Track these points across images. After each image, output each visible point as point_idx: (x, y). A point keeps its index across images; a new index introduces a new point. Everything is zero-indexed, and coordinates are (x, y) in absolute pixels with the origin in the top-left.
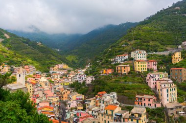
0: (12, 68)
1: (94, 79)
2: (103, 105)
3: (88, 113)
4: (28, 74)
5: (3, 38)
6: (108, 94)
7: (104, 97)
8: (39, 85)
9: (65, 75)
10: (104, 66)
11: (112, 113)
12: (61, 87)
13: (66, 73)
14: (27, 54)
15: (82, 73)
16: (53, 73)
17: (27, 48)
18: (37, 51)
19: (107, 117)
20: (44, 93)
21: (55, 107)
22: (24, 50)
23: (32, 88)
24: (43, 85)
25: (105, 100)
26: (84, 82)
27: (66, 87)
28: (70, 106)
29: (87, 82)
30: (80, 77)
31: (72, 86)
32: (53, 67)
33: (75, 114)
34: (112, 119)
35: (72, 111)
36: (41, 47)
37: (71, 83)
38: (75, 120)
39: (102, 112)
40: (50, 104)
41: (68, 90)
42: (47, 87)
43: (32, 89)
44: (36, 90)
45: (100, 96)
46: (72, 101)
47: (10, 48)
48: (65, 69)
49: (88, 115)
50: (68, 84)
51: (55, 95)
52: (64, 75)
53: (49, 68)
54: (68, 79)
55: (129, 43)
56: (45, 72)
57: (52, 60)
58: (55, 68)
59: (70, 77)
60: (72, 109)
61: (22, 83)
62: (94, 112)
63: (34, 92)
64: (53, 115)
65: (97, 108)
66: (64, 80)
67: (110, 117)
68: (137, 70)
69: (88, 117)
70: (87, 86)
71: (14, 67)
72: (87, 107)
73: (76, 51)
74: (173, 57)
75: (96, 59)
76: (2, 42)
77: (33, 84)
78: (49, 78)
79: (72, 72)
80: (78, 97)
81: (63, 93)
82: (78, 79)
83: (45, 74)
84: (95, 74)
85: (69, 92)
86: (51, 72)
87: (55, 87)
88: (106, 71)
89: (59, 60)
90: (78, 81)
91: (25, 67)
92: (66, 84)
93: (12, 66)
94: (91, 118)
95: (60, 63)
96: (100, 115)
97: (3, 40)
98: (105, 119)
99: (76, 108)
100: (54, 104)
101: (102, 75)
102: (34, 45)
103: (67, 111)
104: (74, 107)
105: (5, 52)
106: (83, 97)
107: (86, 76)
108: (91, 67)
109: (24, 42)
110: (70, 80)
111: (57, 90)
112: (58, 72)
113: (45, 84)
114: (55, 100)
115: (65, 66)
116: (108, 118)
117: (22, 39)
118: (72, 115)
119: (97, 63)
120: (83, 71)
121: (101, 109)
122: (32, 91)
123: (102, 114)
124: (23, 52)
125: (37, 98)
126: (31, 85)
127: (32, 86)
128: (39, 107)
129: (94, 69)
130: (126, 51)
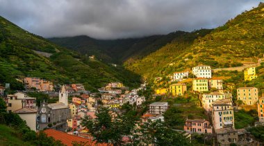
1: (145, 100)
8: (84, 106)
9: (118, 96)
13: (119, 93)
15: (135, 93)
16: (104, 93)
18: (88, 67)
23: (75, 109)
26: (135, 104)
27: (115, 109)
29: (137, 104)
30: (132, 98)
32: (105, 86)
37: (122, 104)
44: (79, 111)
48: (119, 89)
50: (118, 106)
52: (116, 95)
54: (119, 100)
55: (194, 56)
57: (105, 77)
58: (107, 87)
59: (121, 98)
61: (64, 102)
63: (77, 113)
66: (113, 101)
68: (195, 90)
71: (60, 86)
74: (245, 73)
76: (51, 57)
77: (77, 105)
78: (99, 98)
79: (127, 92)
82: (129, 100)
83: (95, 93)
88: (161, 90)
89: (114, 78)
90: (129, 102)
91: (72, 85)
92: (115, 106)
93: (58, 84)
95: (115, 81)
97: (52, 54)
102: (85, 60)
107: (138, 96)
109: (74, 57)
110: (121, 101)
112: (110, 92)
113: (91, 106)
115: (120, 85)
120: (137, 90)
122: (75, 112)
125: (79, 119)
126: (74, 105)
127: (75, 107)
130: (188, 66)
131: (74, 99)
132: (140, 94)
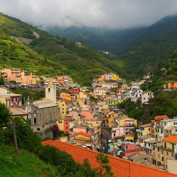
0: (42, 79)
1: (153, 97)
2: (162, 135)
3: (139, 146)
4: (63, 88)
5: (32, 38)
6: (171, 120)
7: (163, 124)
8: (75, 104)
9: (114, 90)
10: (171, 76)
11: (173, 147)
12: (106, 107)
13: (115, 87)
14: (62, 59)
15: (137, 87)
16: (97, 86)
17: (62, 52)
18: (75, 55)
19: (165, 152)
20: (79, 115)
21: (95, 135)
22: (58, 54)
23: (65, 107)
24: (82, 104)
25: (165, 128)
26: (139, 101)
27: (113, 107)
28: (114, 135)
29: (143, 101)
30: (134, 93)
31: (121, 106)
32: (98, 78)
33: (119, 145)
34: (172, 156)
35: (117, 141)
36: (82, 49)
37: (120, 101)
38: (119, 154)
39: (159, 145)
40: (88, 130)
41: (115, 111)
42: (86, 106)
43: (65, 109)
44: (70, 109)
45: (158, 121)
46: (118, 127)
47: (39, 52)
48: (114, 81)
49: (138, 148)
50: (116, 103)
51: (96, 118)
52: (112, 90)
53: (91, 79)
54: (117, 96)
56: (85, 85)
57: (97, 67)
58: (99, 79)
59: (119, 94)
60: (116, 139)
61: (52, 99)
62: (147, 145)
63: (68, 112)
64: (90, 145)
65: (152, 139)
66: (110, 98)
67: (170, 153)
69: (138, 150)
70: (142, 106)
71: (45, 78)
72: (139, 136)
73: (132, 53)
75: (160, 66)
76: (30, 43)
77: (67, 102)
78: (91, 93)
79: (125, 86)
80: (127, 123)
81: (108, 116)
82: (130, 96)
83: (85, 88)
84: (156, 89)
85: (116, 115)
86: (94, 85)
87: (97, 107)
88: (172, 84)
89: (106, 68)
90: (130, 99)
91: (59, 78)
92: (113, 103)
93: (42, 77)
94: (143, 153)
95: (108, 72)
96: (156, 149)
97: (31, 40)
98: (163, 156)
99: (123, 138)
100: (93, 130)
101: (165, 90)
102: (72, 47)
103: (110, 141)
104: (121, 135)
105: (33, 58)
106: (135, 122)
107: (142, 91)
108: (151, 78)
109: (58, 43)
110: (120, 97)
111: (100, 111)
112: (104, 86)
113: (83, 103)
114: (95, 124)
115: (115, 77)
116: (167, 154)
117: (56, 39)
118: (115, 147)
119: (161, 72)
120: (139, 84)
121: (159, 140)
122: (65, 111)
123: (158, 148)
124: (57, 57)
125: (71, 121)
126: (64, 103)
127: (65, 105)
128: (72, 133)
129: (155, 82)
131: (62, 95)
132: (144, 88)
